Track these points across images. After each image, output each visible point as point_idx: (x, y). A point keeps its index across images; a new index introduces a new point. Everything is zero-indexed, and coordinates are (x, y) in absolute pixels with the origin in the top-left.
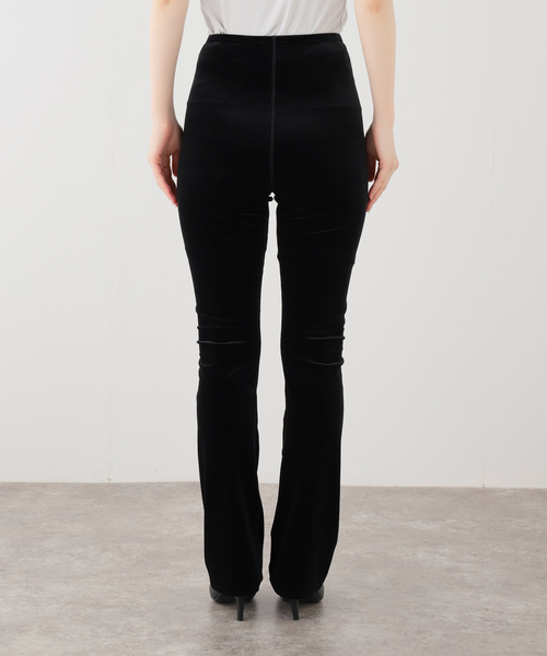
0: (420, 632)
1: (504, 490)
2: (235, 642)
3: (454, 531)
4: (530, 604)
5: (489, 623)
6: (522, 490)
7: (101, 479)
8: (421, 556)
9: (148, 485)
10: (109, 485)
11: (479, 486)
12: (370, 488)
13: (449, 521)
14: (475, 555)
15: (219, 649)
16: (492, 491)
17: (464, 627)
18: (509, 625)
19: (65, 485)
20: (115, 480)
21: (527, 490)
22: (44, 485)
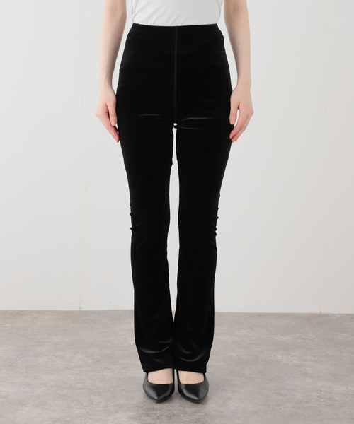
0: (278, 405)
1: (334, 315)
2: (159, 412)
3: (301, 341)
4: (349, 387)
5: (322, 400)
6: (346, 315)
7: (75, 308)
8: (279, 357)
9: (105, 312)
10: (81, 312)
11: (318, 312)
12: (248, 314)
13: (298, 335)
14: (314, 356)
15: (148, 416)
16: (327, 315)
17: (307, 402)
18: (335, 401)
19: (52, 312)
20: (84, 308)
21: (349, 315)
22: (39, 312)
